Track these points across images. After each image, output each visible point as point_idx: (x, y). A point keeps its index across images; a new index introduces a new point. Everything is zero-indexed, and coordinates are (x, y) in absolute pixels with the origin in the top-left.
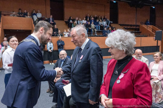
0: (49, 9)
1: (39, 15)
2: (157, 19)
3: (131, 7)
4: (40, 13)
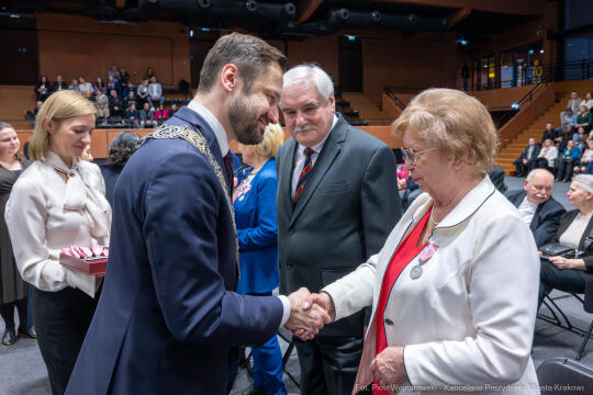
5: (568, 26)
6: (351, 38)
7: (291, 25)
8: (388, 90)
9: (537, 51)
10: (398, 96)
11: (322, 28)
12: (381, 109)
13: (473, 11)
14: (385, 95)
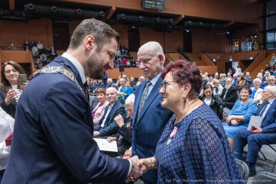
0: (51, 39)
1: (40, 46)
2: (194, 43)
3: (156, 32)
4: (41, 43)
5: (267, 29)
6: (188, 31)
7: (170, 27)
8: (203, 52)
9: (254, 36)
10: (208, 54)
11: (181, 28)
12: (201, 59)
13: (235, 22)
14: (202, 54)
